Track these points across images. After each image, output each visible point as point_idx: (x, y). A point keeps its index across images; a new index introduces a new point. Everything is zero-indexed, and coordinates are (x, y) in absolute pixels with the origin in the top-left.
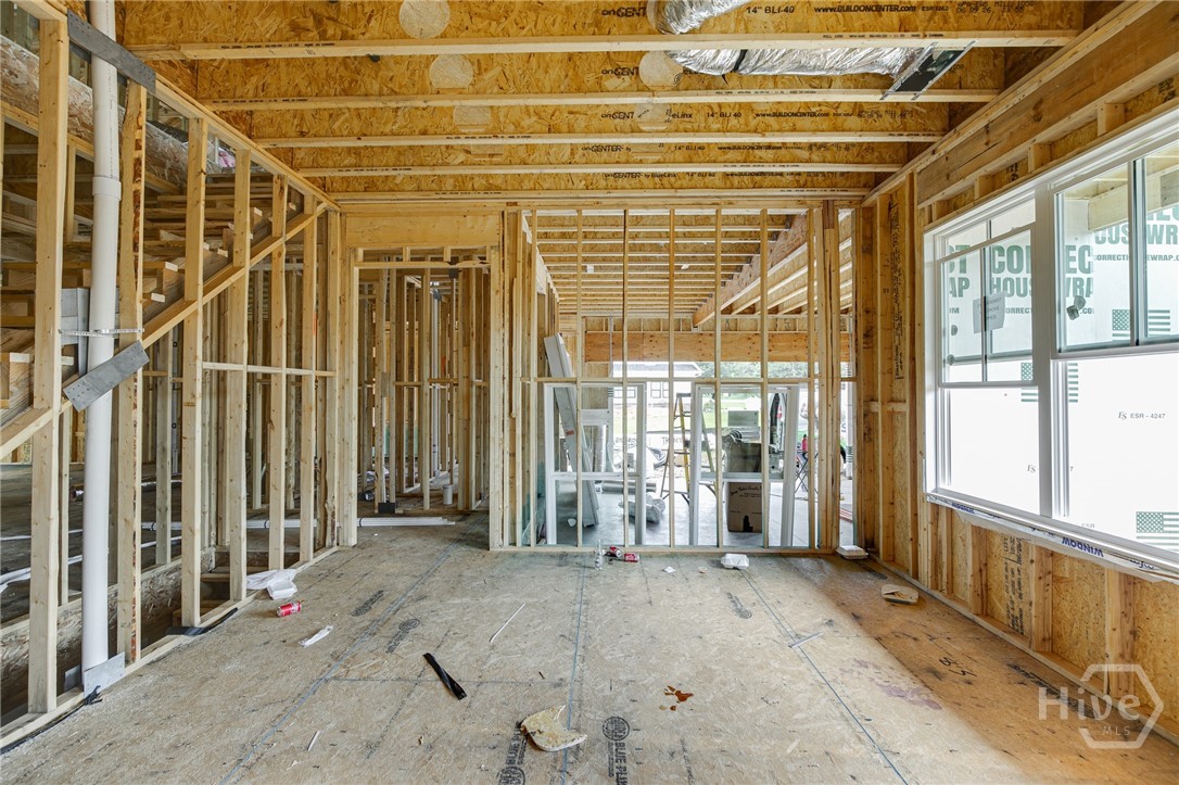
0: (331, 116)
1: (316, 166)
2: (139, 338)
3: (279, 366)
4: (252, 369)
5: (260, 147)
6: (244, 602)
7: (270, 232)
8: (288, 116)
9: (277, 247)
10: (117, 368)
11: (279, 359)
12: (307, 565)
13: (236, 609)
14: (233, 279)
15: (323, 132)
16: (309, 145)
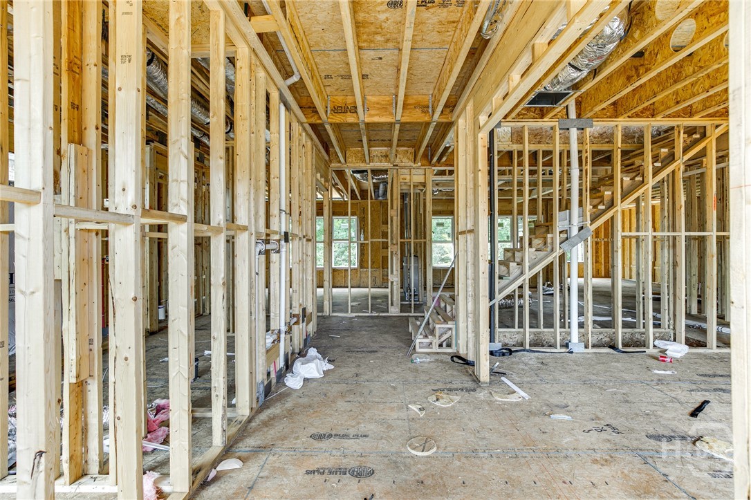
0: (692, 85)
1: (705, 108)
2: (588, 225)
3: (680, 231)
4: (655, 234)
5: (658, 118)
6: (651, 351)
7: (674, 159)
8: (670, 96)
9: (679, 165)
10: (579, 237)
11: (680, 228)
12: (710, 351)
13: (645, 352)
14: (641, 191)
15: (688, 96)
16: (682, 107)
